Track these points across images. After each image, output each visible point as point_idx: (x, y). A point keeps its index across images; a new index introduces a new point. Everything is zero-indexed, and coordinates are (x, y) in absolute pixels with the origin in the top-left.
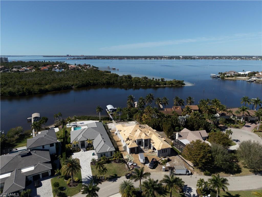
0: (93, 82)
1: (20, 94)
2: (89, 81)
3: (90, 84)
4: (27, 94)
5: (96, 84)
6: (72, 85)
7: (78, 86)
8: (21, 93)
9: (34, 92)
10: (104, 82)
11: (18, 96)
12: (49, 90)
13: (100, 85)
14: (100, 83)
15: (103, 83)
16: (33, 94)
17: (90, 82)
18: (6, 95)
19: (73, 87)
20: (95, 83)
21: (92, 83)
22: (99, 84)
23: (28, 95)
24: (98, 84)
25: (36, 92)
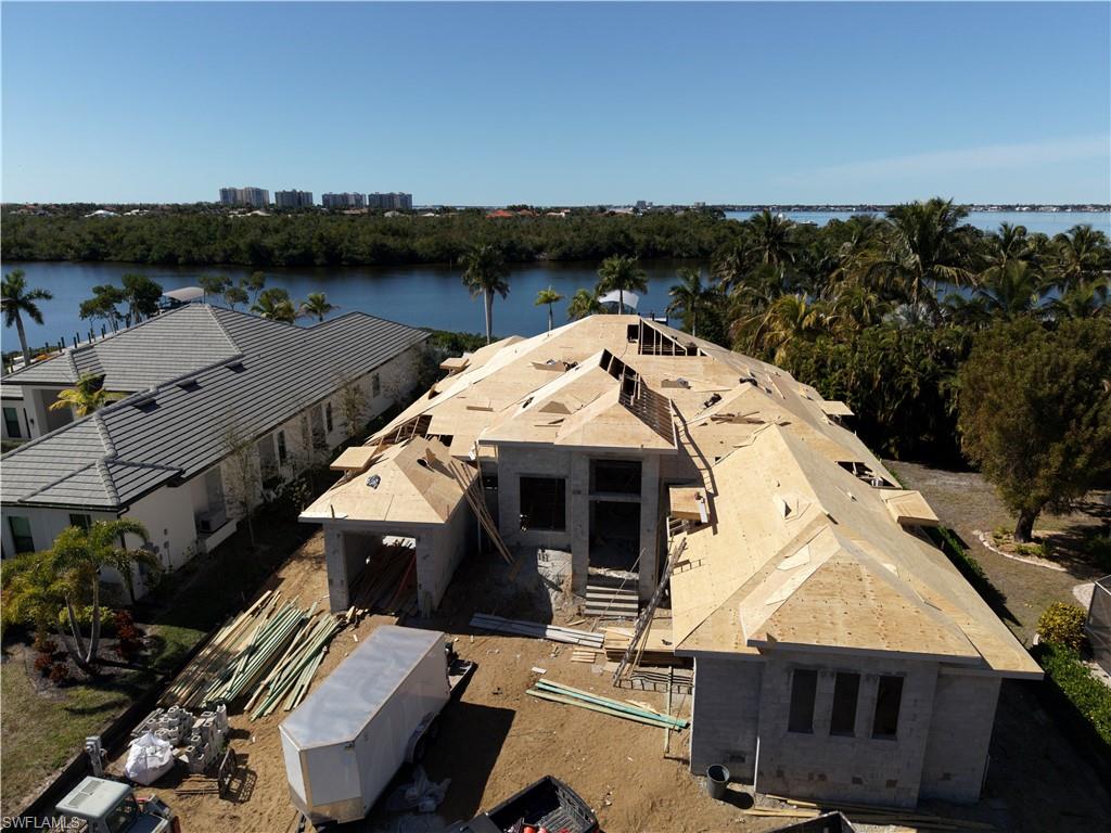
0: (648, 242)
1: (291, 256)
2: (627, 236)
3: (629, 247)
4: (318, 262)
5: (661, 251)
6: (540, 249)
7: (565, 254)
8: (295, 252)
9: (349, 255)
10: (706, 246)
11: (281, 266)
12: (420, 253)
13: (680, 256)
14: (680, 245)
15: (701, 250)
16: (344, 263)
17: (633, 240)
18: (241, 258)
19: (543, 256)
20: (659, 247)
21: (642, 246)
22: (675, 253)
23: (322, 265)
24: (669, 252)
25: (359, 257)
